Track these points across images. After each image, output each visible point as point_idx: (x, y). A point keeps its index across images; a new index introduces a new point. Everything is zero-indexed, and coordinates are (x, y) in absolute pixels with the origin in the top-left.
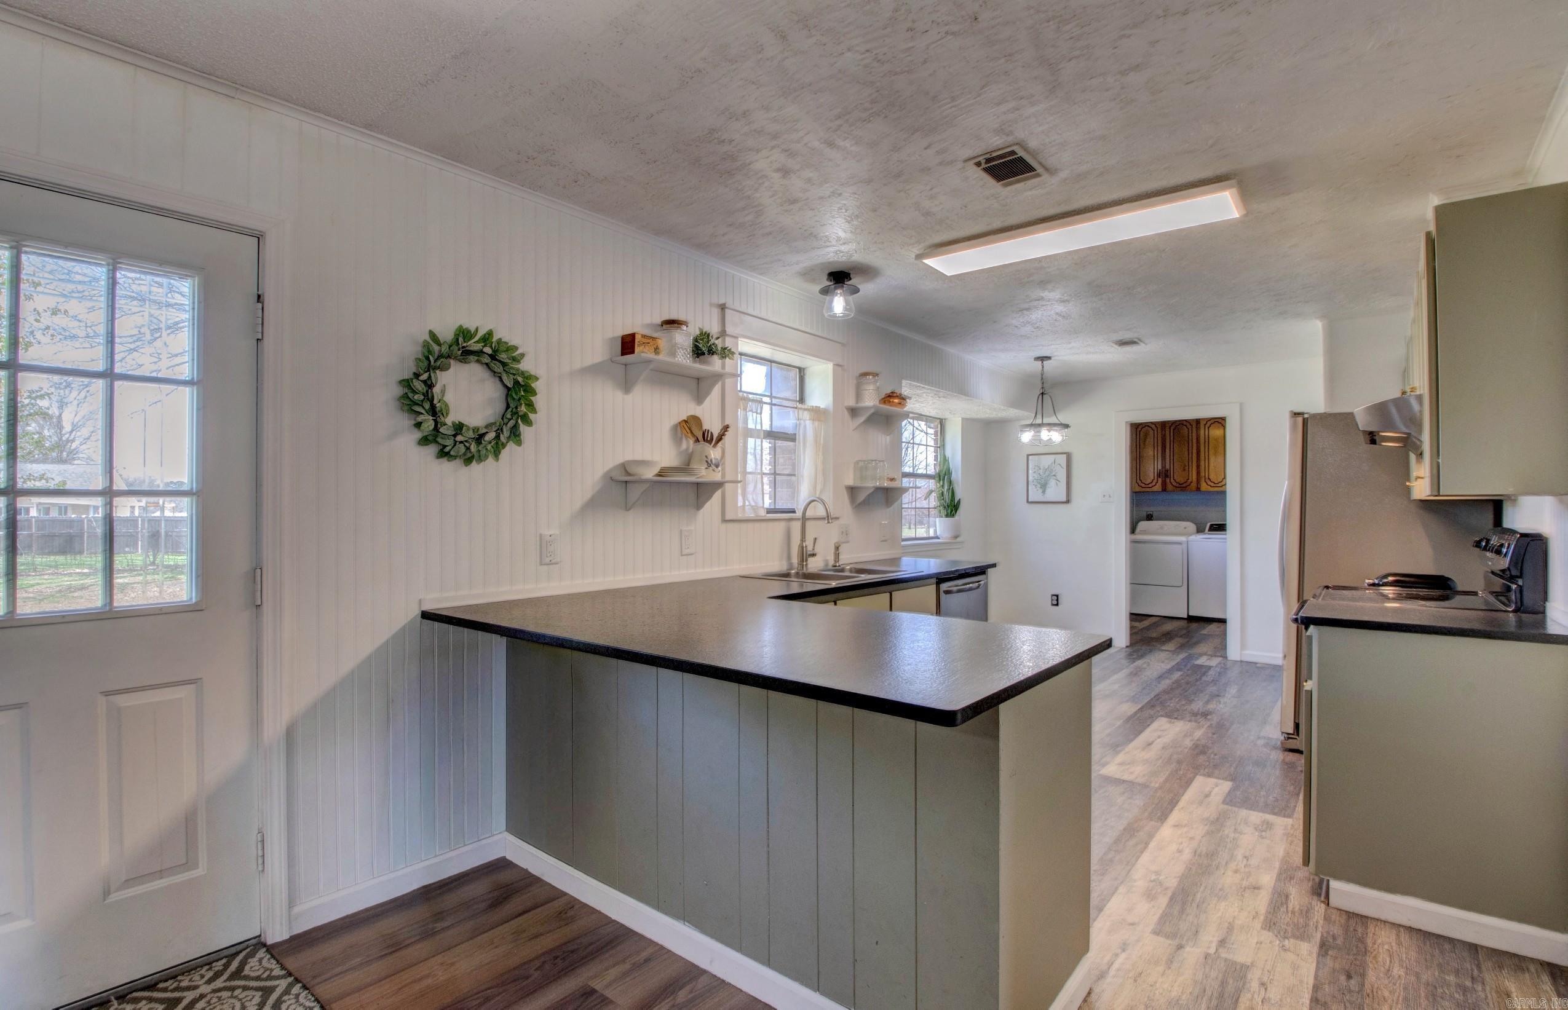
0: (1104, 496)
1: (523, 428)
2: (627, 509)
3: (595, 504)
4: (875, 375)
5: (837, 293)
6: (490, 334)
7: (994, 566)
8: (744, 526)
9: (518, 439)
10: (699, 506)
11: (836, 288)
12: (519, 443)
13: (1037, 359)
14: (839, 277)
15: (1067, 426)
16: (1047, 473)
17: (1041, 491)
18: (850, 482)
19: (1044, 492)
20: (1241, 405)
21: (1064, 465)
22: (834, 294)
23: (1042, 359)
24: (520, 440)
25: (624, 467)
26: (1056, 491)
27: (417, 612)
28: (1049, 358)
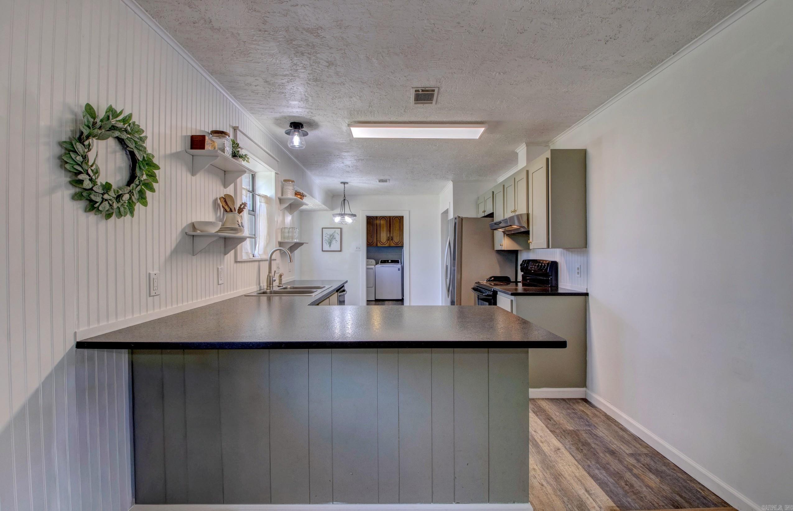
0: (357, 248)
1: (148, 194)
2: (193, 255)
3: (176, 252)
4: (293, 181)
5: (295, 134)
6: (130, 116)
7: (347, 282)
8: (243, 264)
9: (144, 201)
10: (225, 254)
11: (295, 131)
12: (145, 204)
13: (342, 183)
14: (297, 125)
15: (355, 215)
16: (332, 237)
17: (328, 245)
18: (280, 240)
19: (330, 246)
20: (409, 211)
21: (339, 234)
22: (293, 135)
23: (344, 183)
24: (147, 202)
25: (193, 226)
26: (336, 246)
27: (73, 343)
28: (347, 183)
